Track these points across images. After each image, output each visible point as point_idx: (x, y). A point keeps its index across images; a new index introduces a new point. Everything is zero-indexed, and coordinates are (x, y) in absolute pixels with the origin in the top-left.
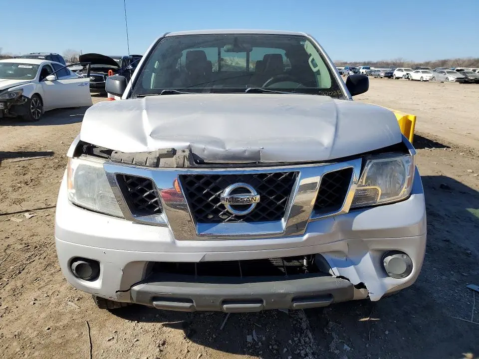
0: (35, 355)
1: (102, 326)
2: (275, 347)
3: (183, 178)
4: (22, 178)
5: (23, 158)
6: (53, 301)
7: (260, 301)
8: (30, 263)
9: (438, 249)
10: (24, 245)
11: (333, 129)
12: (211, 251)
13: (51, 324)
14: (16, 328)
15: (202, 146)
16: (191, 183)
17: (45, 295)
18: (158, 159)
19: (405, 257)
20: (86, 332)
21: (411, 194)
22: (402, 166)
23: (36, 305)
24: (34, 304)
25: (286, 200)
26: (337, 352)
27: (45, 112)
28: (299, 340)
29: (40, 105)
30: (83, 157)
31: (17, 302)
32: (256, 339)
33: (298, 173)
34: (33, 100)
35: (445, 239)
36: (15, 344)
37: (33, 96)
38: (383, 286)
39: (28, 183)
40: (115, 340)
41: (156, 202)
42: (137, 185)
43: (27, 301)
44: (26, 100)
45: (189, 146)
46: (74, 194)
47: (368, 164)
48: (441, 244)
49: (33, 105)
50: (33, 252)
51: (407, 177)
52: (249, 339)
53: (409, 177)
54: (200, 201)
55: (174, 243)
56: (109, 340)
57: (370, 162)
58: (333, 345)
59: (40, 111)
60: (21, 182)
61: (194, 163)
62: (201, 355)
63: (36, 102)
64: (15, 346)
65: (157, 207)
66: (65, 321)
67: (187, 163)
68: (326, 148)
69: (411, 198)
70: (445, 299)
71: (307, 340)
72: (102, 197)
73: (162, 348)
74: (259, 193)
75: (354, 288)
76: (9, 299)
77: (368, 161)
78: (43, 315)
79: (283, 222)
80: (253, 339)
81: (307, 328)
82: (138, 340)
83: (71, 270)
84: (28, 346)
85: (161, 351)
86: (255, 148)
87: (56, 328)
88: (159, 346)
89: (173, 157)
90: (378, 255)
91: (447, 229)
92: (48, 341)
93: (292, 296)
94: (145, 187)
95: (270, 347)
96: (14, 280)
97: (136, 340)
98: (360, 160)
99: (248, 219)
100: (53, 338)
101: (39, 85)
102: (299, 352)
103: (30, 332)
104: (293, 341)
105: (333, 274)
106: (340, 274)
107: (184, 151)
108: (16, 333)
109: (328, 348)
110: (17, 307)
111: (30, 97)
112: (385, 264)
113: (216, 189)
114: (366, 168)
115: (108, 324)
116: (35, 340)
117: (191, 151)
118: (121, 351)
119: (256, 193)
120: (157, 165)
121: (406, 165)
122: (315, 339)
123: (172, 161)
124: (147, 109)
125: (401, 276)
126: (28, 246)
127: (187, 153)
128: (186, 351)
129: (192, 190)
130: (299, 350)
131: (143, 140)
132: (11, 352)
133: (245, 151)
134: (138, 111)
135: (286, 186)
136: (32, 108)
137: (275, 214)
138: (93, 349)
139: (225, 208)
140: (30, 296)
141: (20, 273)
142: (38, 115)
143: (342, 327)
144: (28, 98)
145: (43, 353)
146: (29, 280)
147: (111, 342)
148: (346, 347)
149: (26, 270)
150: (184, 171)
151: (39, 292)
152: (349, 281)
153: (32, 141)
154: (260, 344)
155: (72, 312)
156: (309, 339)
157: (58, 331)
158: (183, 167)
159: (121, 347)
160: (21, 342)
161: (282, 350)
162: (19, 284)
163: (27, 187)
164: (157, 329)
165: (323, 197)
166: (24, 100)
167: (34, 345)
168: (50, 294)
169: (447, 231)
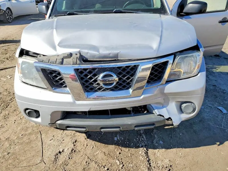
0: (16, 148)
1: (47, 133)
2: (128, 143)
3: (76, 70)
4: (5, 56)
5: (5, 45)
6: (23, 121)
7: (119, 128)
8: (11, 102)
9: (209, 90)
10: (8, 93)
11: (159, 39)
12: (94, 105)
13: (23, 133)
14: (6, 135)
15: (86, 51)
16: (81, 72)
17: (20, 118)
18: (63, 59)
19: (193, 104)
20: (39, 136)
21: (199, 73)
22: (196, 58)
23: (16, 123)
24: (15, 123)
25: (132, 80)
26: (157, 144)
27: (15, 18)
28: (139, 139)
29: (11, 14)
30: (24, 57)
31: (7, 122)
32: (119, 139)
33: (139, 65)
34: (7, 12)
35: (214, 85)
36: (6, 143)
37: (6, 9)
38: (180, 118)
39: (8, 59)
40: (53, 140)
41: (64, 82)
42: (53, 74)
43: (11, 122)
44: (3, 12)
45: (79, 51)
46: (22, 76)
47: (177, 58)
48: (212, 88)
49: (7, 14)
50: (12, 96)
51: (198, 64)
52: (116, 139)
53: (199, 64)
54: (87, 81)
55: (75, 102)
56: (50, 140)
57: (178, 56)
58: (155, 141)
59: (12, 17)
60: (4, 58)
61: (82, 61)
62: (93, 147)
63: (9, 12)
64: (7, 144)
65: (64, 84)
66: (30, 131)
67: (78, 62)
68: (155, 51)
69: (199, 75)
70: (210, 117)
71: (143, 139)
72: (36, 79)
73: (75, 144)
74: (118, 76)
75: (166, 120)
76: (3, 120)
77: (177, 56)
78: (19, 128)
79: (131, 90)
80: (117, 139)
81: (143, 133)
82: (64, 140)
83: (26, 114)
84: (12, 144)
85: (74, 145)
86: (116, 52)
87: (26, 135)
88: (73, 143)
89: (71, 58)
90: (179, 104)
91: (215, 79)
92: (22, 141)
93: (135, 125)
94: (57, 74)
95: (125, 143)
96: (4, 111)
97: (62, 140)
98: (173, 56)
99: (112, 90)
100: (24, 139)
101: (9, 3)
102: (139, 145)
103: (13, 136)
104: (136, 140)
105: (155, 113)
106: (159, 113)
107: (76, 54)
108: (7, 138)
109: (153, 142)
110: (7, 125)
111: (5, 10)
112: (182, 108)
113: (95, 75)
114: (176, 60)
115: (49, 132)
116: (16, 141)
117: (80, 54)
118: (56, 146)
119: (116, 77)
120: (62, 63)
121: (198, 57)
122: (147, 138)
123: (70, 60)
124: (56, 29)
125: (190, 113)
126: (10, 93)
127: (78, 55)
128: (86, 145)
129: (82, 76)
130: (139, 144)
131: (54, 48)
132: (4, 147)
133: (110, 54)
134: (51, 30)
135: (133, 72)
136: (7, 16)
137: (126, 86)
138: (43, 144)
139: (100, 85)
140: (12, 119)
141: (7, 107)
142: (11, 19)
143: (160, 132)
144: (4, 11)
145: (20, 147)
146: (11, 111)
147: (51, 141)
148: (161, 142)
149: (10, 106)
150: (77, 66)
151: (17, 117)
152: (164, 117)
153: (9, 35)
154: (121, 141)
155: (33, 127)
156: (144, 138)
157: (26, 136)
158: (76, 64)
159: (56, 143)
160: (9, 142)
161: (131, 144)
162: (7, 113)
163: (8, 61)
164: (72, 134)
165: (152, 77)
166: (2, 12)
167: (15, 143)
168: (22, 118)
169: (215, 80)
